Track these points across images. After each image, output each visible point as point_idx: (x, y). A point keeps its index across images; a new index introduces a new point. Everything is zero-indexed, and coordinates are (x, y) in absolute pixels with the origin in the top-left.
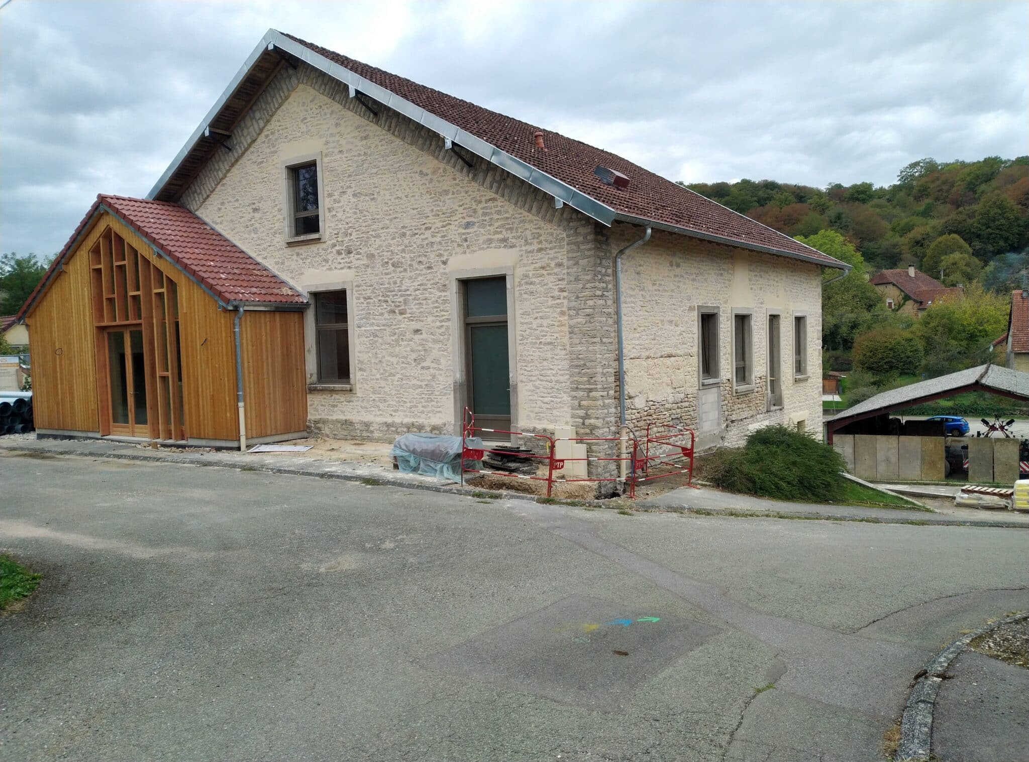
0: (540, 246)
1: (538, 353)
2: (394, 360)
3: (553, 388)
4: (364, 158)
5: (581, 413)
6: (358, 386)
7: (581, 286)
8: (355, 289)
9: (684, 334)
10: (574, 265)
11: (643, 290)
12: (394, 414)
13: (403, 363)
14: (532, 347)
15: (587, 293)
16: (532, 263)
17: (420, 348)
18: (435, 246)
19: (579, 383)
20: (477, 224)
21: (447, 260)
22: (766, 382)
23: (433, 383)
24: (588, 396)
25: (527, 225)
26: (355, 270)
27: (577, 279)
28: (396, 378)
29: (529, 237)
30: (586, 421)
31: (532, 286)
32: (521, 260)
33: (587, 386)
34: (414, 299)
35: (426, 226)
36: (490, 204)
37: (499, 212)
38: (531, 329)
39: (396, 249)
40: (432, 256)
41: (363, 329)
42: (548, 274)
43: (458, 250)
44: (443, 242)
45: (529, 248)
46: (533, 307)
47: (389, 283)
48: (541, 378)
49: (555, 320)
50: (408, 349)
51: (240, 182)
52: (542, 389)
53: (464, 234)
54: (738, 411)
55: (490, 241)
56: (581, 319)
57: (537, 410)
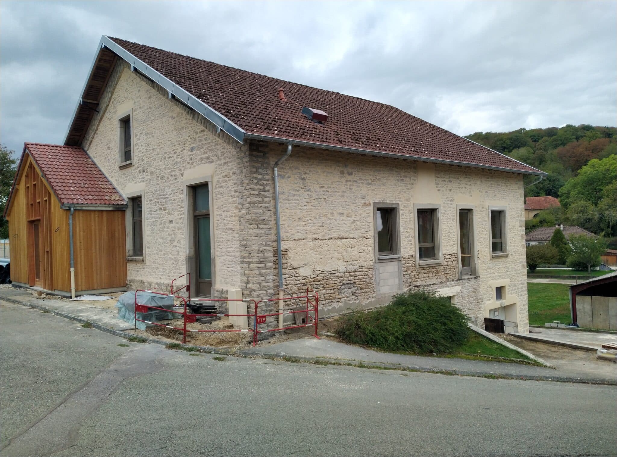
0: (225, 161)
1: (225, 236)
2: (161, 241)
3: (232, 261)
4: (149, 110)
5: (245, 279)
6: (147, 258)
7: (244, 188)
8: (146, 194)
9: (358, 223)
10: (240, 173)
11: (309, 190)
12: (161, 277)
13: (165, 243)
14: (222, 232)
15: (247, 193)
16: (221, 173)
17: (172, 233)
18: (178, 164)
19: (244, 257)
20: (196, 148)
21: (183, 173)
22: (457, 258)
23: (178, 257)
24: (249, 267)
25: (219, 147)
26: (146, 182)
27: (242, 183)
28: (162, 253)
29: (220, 155)
30: (248, 285)
31: (222, 189)
32: (216, 171)
33: (248, 260)
34: (170, 200)
35: (174, 151)
36: (202, 134)
37: (206, 139)
38: (221, 218)
39: (162, 167)
40: (177, 171)
41: (149, 220)
42: (229, 180)
43: (188, 166)
44: (181, 161)
45: (220, 162)
46: (222, 203)
47: (159, 190)
48: (227, 254)
49: (233, 212)
50: (167, 234)
51: (103, 131)
52: (227, 262)
53: (190, 155)
54: (423, 279)
55: (202, 159)
56: (244, 212)
57: (225, 276)
